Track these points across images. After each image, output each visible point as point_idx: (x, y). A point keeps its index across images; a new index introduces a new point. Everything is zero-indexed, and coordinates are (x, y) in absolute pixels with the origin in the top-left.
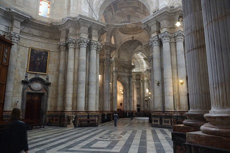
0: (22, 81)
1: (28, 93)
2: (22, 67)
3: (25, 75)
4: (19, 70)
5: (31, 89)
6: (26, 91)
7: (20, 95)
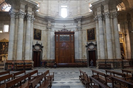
0: (86, 46)
1: (89, 51)
2: (85, 40)
3: (87, 43)
4: (84, 41)
5: (90, 49)
6: (88, 50)
7: (86, 52)
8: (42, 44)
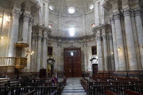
0: (90, 60)
8: (53, 58)
